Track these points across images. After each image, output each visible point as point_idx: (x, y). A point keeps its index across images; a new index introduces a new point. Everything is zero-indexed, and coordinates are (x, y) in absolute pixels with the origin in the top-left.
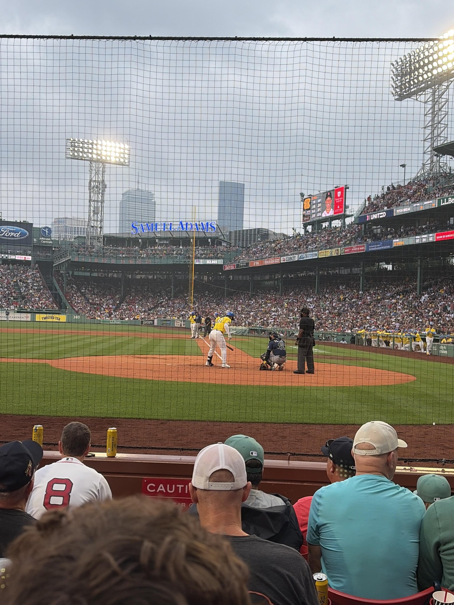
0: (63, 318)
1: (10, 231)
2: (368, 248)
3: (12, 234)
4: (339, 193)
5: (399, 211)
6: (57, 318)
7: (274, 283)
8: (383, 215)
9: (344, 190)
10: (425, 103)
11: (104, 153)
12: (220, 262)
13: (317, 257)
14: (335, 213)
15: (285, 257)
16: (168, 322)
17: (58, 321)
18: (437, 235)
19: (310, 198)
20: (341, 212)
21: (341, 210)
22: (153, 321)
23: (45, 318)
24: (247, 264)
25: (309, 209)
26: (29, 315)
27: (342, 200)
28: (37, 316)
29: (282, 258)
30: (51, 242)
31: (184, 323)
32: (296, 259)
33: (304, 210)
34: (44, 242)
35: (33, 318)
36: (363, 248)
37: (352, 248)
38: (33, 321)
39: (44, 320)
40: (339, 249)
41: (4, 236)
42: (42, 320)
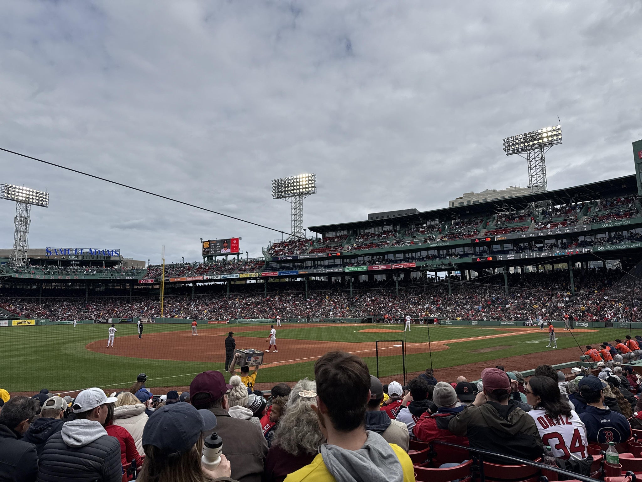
0: (33, 322)
2: (280, 273)
4: (235, 242)
8: (290, 258)
9: (237, 240)
10: (291, 203)
12: (136, 278)
13: (238, 277)
14: (232, 252)
15: (208, 277)
17: (29, 324)
19: (209, 242)
21: (237, 250)
23: (19, 323)
24: (167, 280)
25: (209, 248)
26: (7, 321)
28: (13, 321)
29: (205, 277)
31: (153, 320)
32: (219, 278)
33: (203, 248)
35: (10, 324)
36: (276, 274)
37: (268, 273)
38: (10, 325)
39: (18, 325)
40: (257, 273)
42: (17, 325)
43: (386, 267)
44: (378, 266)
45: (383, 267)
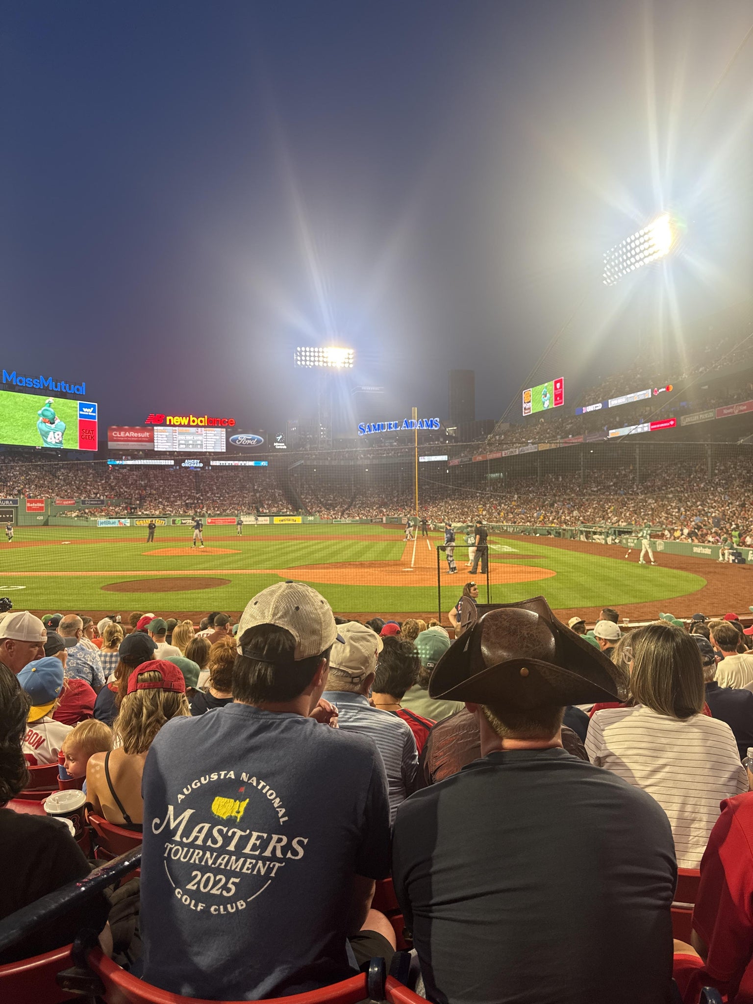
0: (299, 519)
1: (247, 439)
3: (249, 441)
4: (558, 385)
5: (613, 403)
6: (293, 520)
7: (500, 476)
8: (599, 406)
11: (329, 360)
12: (444, 458)
13: (537, 450)
14: (555, 405)
15: (506, 451)
16: (396, 520)
17: (294, 523)
18: (652, 425)
20: (561, 403)
21: (560, 401)
22: (382, 519)
23: (282, 521)
24: (471, 459)
25: (530, 402)
26: (268, 518)
27: (562, 391)
28: (275, 518)
29: (503, 452)
30: (285, 447)
32: (517, 453)
33: (525, 403)
34: (278, 447)
35: (271, 521)
36: (580, 440)
37: (570, 440)
38: (272, 523)
39: (281, 523)
41: (241, 444)
42: (279, 523)
43: (745, 407)
44: (732, 408)
45: (742, 408)
